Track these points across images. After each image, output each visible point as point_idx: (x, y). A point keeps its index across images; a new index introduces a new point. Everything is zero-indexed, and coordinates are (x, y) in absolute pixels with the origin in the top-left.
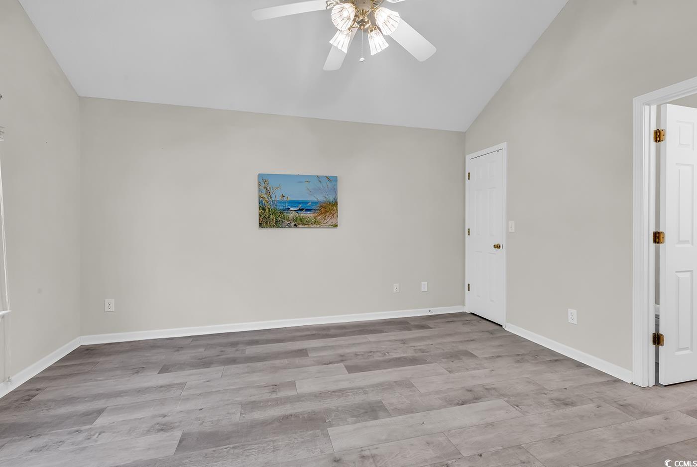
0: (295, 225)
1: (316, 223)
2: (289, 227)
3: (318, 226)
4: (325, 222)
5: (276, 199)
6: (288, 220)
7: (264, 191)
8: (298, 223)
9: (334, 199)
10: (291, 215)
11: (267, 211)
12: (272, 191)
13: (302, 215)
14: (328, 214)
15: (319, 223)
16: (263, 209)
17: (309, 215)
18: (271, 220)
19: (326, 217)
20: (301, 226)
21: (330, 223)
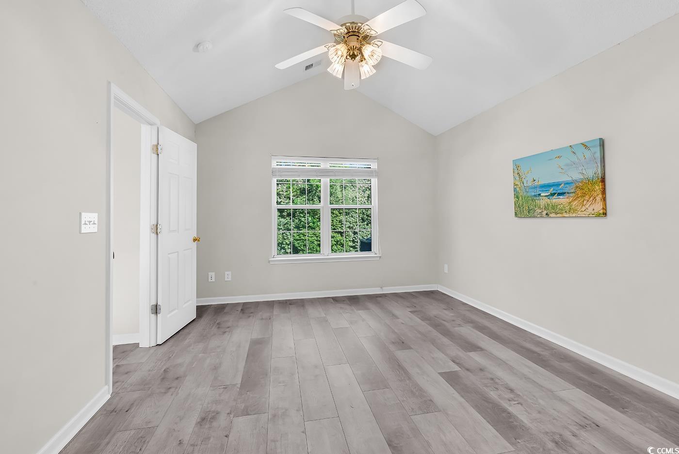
0: (547, 214)
1: (571, 211)
2: (542, 217)
3: (574, 215)
4: (583, 209)
5: (527, 185)
6: (539, 208)
7: (517, 176)
8: (551, 212)
9: (595, 173)
10: (543, 202)
11: (520, 198)
12: (524, 176)
13: (554, 201)
14: (587, 198)
15: (575, 211)
16: (517, 197)
17: (563, 200)
18: (524, 209)
19: (585, 202)
20: (553, 215)
21: (590, 210)
